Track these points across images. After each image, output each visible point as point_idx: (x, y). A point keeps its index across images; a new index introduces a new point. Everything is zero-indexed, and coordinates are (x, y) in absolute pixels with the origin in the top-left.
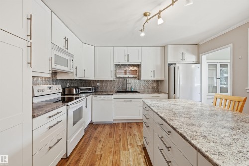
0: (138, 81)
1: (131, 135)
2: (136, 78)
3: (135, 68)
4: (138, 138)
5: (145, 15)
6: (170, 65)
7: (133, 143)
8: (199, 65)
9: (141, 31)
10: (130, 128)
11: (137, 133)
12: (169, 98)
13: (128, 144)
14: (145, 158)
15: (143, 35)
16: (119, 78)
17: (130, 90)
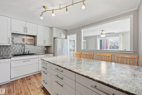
0: (34, 47)
1: (31, 84)
2: (32, 44)
3: (32, 38)
4: (37, 84)
5: (44, 7)
6: (54, 38)
7: (34, 89)
8: (66, 40)
9: (41, 15)
10: (29, 80)
11: (35, 81)
12: (54, 56)
13: (30, 91)
14: (44, 93)
15: (42, 18)
16: (16, 44)
17: (27, 53)
